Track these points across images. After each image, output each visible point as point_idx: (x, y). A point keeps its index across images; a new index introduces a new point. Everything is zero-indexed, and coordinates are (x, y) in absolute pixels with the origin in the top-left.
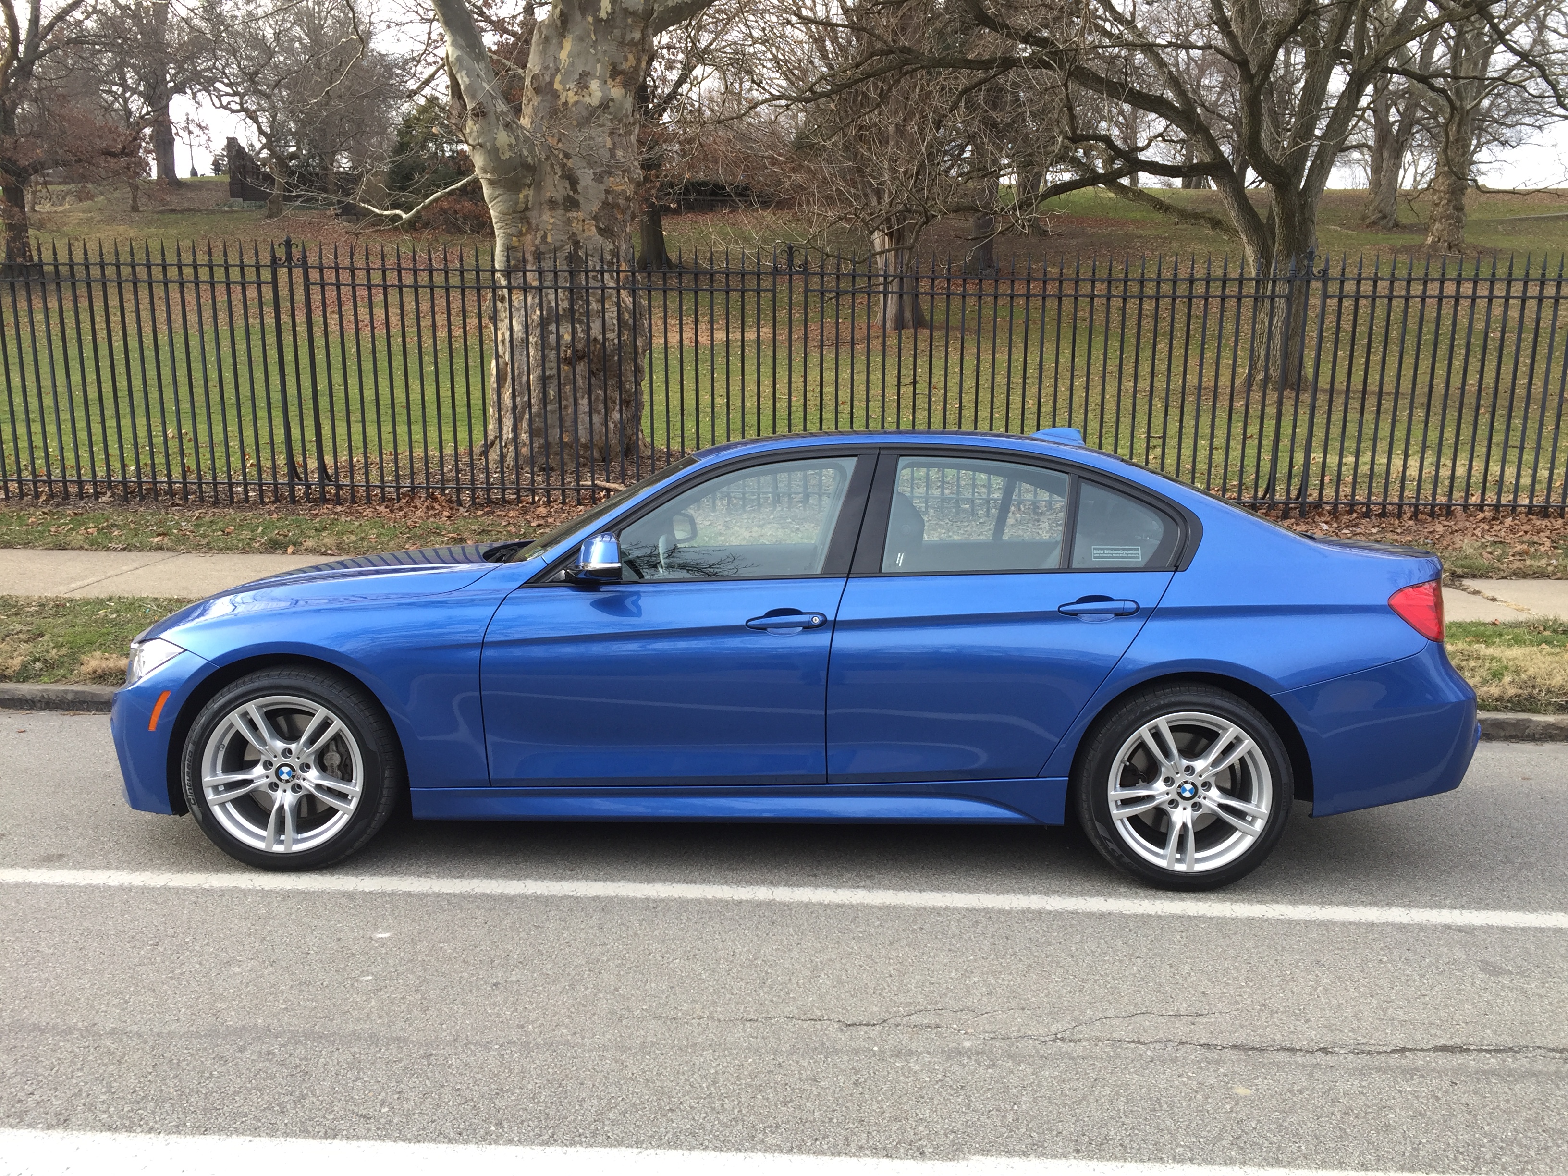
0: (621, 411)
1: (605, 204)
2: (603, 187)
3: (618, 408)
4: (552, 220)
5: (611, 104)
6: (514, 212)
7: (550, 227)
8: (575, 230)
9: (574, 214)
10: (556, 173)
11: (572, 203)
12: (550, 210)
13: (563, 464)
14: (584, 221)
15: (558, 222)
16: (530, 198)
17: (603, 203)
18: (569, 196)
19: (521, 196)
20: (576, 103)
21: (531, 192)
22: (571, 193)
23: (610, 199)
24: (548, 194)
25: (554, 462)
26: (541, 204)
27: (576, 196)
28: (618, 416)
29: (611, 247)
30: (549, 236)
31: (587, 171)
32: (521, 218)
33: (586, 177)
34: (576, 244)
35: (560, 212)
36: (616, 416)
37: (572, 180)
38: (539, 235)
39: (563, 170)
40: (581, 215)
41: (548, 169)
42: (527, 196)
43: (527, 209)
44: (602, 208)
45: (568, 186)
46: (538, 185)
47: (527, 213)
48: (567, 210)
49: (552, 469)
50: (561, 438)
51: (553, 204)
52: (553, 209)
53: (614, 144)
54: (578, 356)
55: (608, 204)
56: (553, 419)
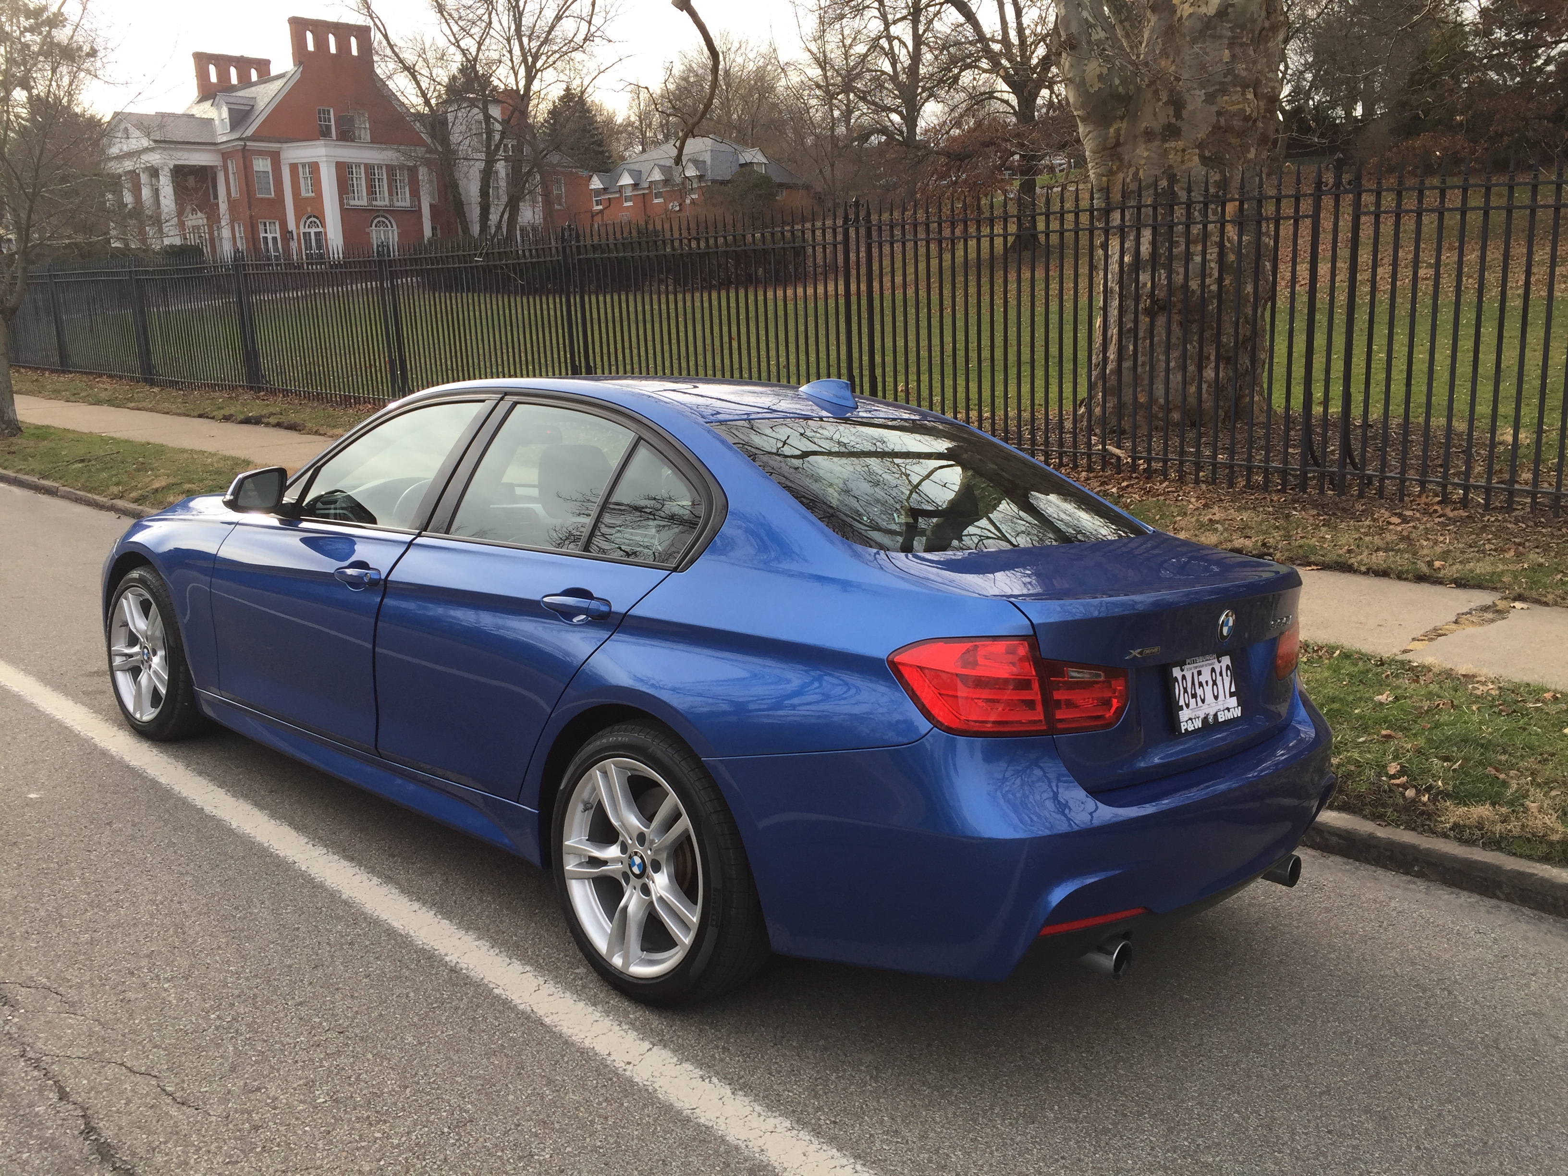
0: (1217, 368)
1: (1217, 128)
2: (1214, 109)
3: (1213, 365)
4: (1146, 154)
5: (1230, 10)
6: (1104, 149)
7: (1143, 162)
8: (1171, 162)
9: (1173, 144)
10: (1159, 100)
11: (1172, 132)
12: (1146, 142)
13: (1135, 427)
14: (1184, 151)
15: (1153, 155)
16: (1122, 132)
17: (1214, 127)
18: (1170, 124)
19: (1112, 130)
20: (1190, 15)
21: (1124, 125)
22: (1173, 120)
23: (1222, 121)
24: (1144, 125)
25: (1126, 424)
26: (1136, 137)
27: (1179, 123)
28: (1213, 375)
29: (1217, 177)
30: (1141, 173)
31: (1197, 92)
32: (1112, 155)
33: (1195, 100)
34: (1172, 179)
35: (1157, 143)
36: (1209, 373)
37: (1177, 104)
38: (1132, 170)
39: (1171, 95)
40: (1181, 144)
41: (1149, 95)
42: (1119, 129)
43: (1118, 144)
44: (1212, 133)
45: (1172, 113)
46: (1133, 116)
47: (1119, 149)
48: (1164, 140)
49: (1123, 432)
50: (1135, 398)
51: (1149, 135)
52: (1149, 140)
53: (1233, 56)
54: (1157, 307)
55: (1220, 128)
56: (1127, 376)
